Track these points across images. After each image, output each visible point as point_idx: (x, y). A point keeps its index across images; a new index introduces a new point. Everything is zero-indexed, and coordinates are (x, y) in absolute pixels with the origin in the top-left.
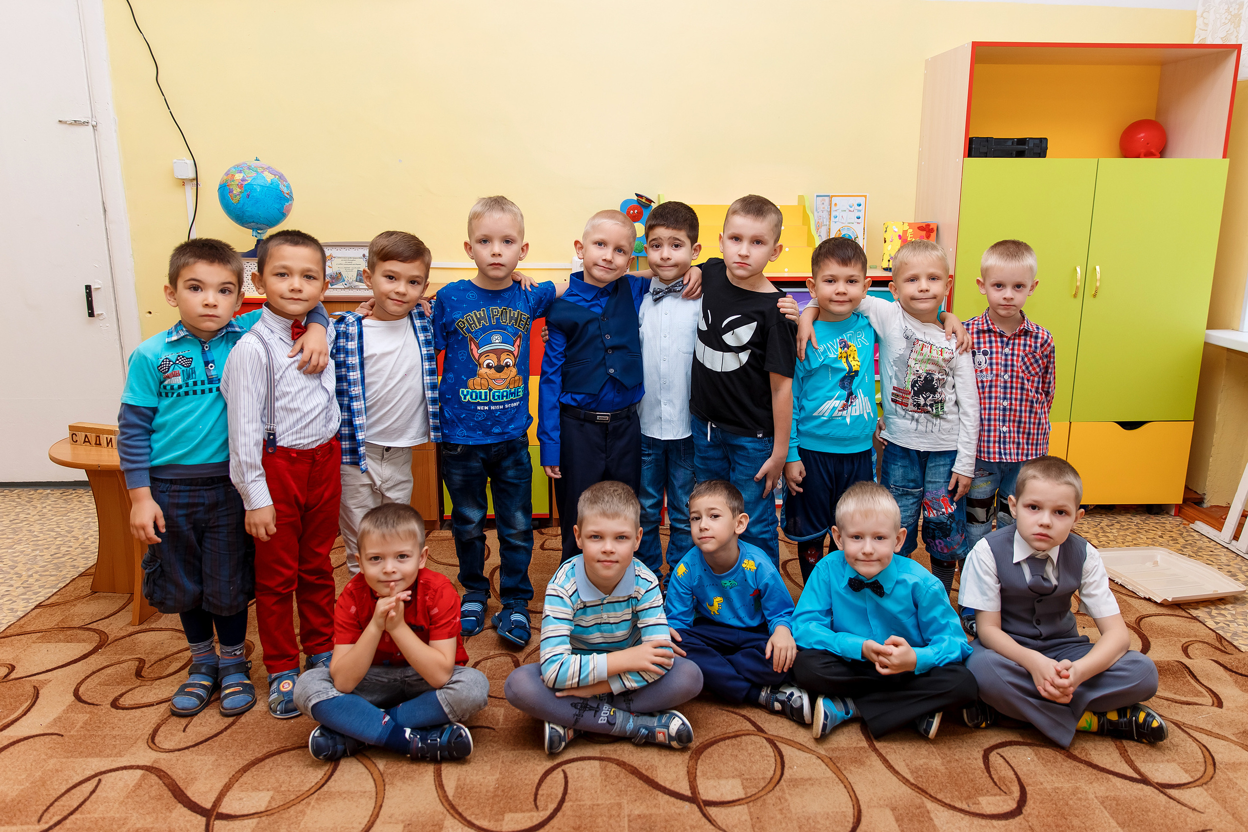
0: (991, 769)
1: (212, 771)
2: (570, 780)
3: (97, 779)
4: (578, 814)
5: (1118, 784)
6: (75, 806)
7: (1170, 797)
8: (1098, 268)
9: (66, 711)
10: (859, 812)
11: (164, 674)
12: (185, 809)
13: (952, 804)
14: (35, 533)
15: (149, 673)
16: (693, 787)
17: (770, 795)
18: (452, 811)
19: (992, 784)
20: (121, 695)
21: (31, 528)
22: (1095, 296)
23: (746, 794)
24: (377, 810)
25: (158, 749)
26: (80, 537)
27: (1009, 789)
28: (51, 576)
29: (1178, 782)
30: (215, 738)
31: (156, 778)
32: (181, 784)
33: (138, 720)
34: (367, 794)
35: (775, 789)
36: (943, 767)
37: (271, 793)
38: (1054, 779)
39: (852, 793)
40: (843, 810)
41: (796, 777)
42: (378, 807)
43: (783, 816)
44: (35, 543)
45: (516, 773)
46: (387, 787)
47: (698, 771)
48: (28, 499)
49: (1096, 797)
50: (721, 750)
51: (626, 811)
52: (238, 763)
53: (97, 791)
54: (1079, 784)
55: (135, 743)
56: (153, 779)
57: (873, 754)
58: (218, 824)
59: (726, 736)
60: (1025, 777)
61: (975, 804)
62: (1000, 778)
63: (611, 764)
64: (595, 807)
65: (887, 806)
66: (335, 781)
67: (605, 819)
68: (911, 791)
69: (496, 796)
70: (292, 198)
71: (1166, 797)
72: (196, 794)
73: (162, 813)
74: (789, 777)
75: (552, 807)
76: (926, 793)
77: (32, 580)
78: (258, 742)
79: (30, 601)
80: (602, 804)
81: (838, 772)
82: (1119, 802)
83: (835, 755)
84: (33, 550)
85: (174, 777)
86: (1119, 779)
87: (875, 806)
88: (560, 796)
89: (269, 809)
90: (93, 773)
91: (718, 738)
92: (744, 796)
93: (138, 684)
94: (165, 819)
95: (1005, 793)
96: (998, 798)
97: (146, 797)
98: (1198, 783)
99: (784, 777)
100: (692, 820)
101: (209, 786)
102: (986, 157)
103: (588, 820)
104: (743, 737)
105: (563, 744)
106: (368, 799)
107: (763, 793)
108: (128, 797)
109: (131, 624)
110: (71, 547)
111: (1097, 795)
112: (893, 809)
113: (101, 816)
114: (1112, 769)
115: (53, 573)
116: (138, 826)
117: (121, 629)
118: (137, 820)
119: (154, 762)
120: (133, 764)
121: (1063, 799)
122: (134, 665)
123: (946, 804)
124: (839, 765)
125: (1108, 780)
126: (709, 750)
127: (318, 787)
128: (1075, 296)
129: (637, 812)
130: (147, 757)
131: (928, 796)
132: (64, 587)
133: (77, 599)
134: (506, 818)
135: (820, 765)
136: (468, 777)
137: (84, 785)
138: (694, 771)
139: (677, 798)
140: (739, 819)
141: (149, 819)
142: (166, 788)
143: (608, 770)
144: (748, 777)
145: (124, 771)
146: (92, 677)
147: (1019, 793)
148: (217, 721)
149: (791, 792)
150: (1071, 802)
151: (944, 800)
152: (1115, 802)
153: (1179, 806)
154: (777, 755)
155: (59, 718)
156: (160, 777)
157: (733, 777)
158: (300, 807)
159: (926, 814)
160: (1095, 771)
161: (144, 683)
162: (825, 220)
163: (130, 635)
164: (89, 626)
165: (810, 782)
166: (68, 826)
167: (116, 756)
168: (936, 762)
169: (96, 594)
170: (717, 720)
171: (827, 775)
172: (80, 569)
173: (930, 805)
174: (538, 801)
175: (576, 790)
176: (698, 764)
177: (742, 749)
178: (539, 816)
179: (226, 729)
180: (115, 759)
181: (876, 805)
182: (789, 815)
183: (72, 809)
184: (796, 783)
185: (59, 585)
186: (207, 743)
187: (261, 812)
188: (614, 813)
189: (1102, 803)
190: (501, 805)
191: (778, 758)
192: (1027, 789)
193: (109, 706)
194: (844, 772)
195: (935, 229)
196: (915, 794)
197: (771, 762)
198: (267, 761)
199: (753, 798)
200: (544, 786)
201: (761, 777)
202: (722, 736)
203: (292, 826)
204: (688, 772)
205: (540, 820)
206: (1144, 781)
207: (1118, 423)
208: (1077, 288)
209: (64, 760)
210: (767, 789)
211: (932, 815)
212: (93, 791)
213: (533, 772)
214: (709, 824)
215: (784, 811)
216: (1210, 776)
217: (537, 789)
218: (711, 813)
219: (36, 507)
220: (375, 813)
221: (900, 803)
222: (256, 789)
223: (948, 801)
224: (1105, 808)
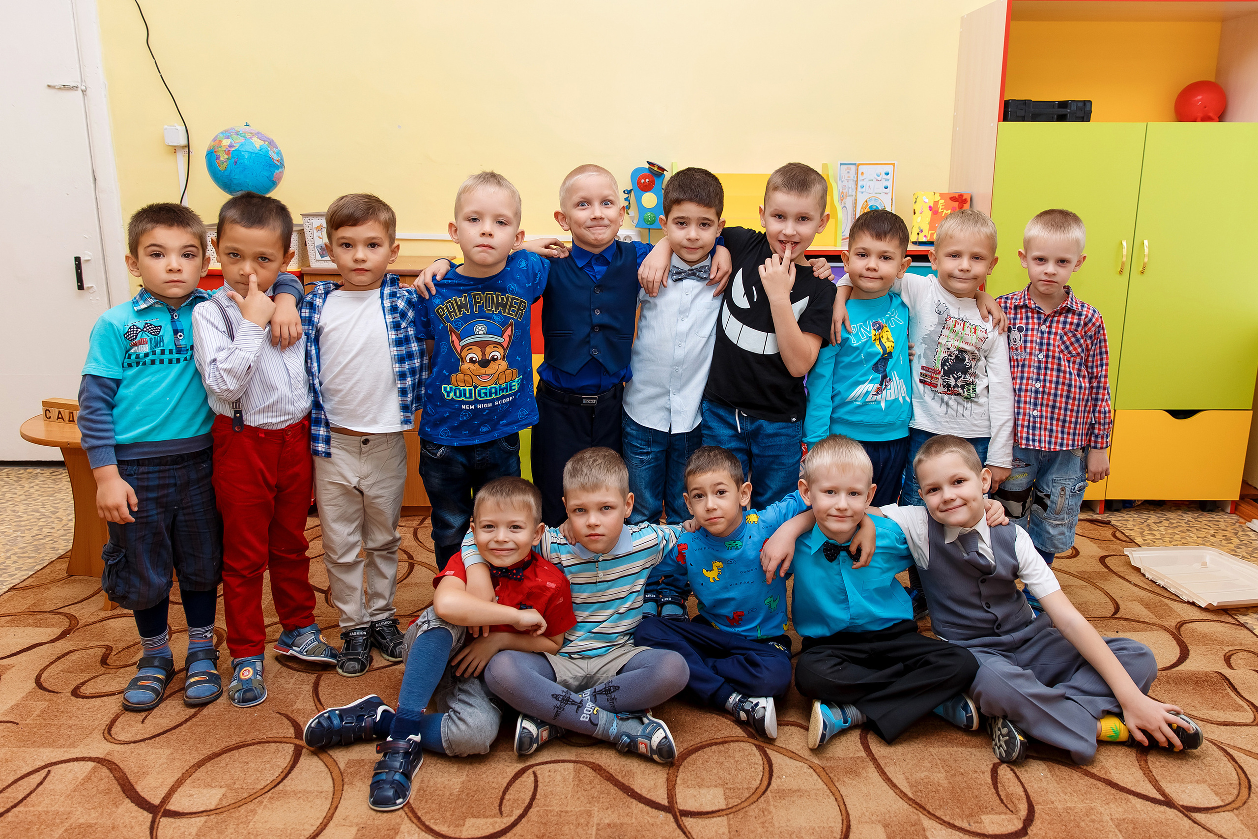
0: (999, 785)
1: (166, 765)
2: (540, 785)
3: (46, 770)
4: (544, 821)
5: (1138, 806)
6: (20, 798)
7: (1195, 822)
8: (1146, 242)
9: (25, 698)
10: (849, 827)
11: (130, 662)
12: (133, 804)
13: (951, 822)
14: (19, 514)
15: (115, 661)
16: (671, 796)
17: (753, 807)
18: (410, 815)
19: (999, 801)
20: (83, 684)
21: (16, 508)
22: (1142, 273)
23: (727, 805)
24: (331, 812)
25: (114, 741)
26: (64, 518)
27: (1015, 806)
28: (30, 558)
29: (1206, 806)
30: (174, 731)
31: (107, 771)
32: (132, 779)
33: (97, 709)
34: (323, 794)
35: (759, 801)
36: (946, 782)
37: (223, 790)
38: (1067, 797)
39: (843, 807)
40: (830, 825)
41: (784, 788)
42: (334, 808)
43: (764, 830)
44: (18, 523)
45: (484, 776)
46: (346, 787)
47: (678, 778)
48: (16, 479)
49: (1111, 819)
50: (706, 757)
51: (595, 820)
52: (194, 758)
53: (44, 783)
54: (1094, 804)
55: (91, 733)
56: (105, 771)
57: (871, 763)
58: (164, 821)
59: (713, 741)
60: (1035, 795)
61: (977, 822)
62: (1007, 795)
63: (586, 767)
64: (563, 814)
65: (879, 822)
66: (292, 779)
67: (572, 827)
68: (908, 806)
69: (459, 799)
70: (282, 165)
71: (1190, 822)
72: (145, 790)
73: (108, 808)
74: (776, 788)
75: (518, 812)
76: (925, 809)
77: (9, 562)
78: (217, 736)
79: (5, 584)
80: (571, 811)
81: (830, 783)
82: (1137, 825)
83: (828, 764)
84: (15, 531)
85: (126, 770)
86: (1140, 800)
87: (866, 822)
88: (527, 801)
89: (219, 807)
90: (43, 764)
91: (704, 743)
92: (724, 807)
93: (102, 672)
94: (110, 815)
95: (1012, 811)
96: (1003, 816)
97: (94, 791)
98: (1228, 807)
99: (771, 787)
100: (666, 831)
101: (160, 780)
102: (1024, 121)
103: (553, 828)
104: (732, 744)
105: (535, 746)
106: (324, 799)
107: (746, 804)
108: (75, 790)
109: (103, 609)
110: (53, 528)
111: (1113, 817)
112: (886, 826)
113: (46, 809)
114: (1133, 789)
115: (31, 555)
116: (82, 821)
117: (92, 614)
118: (82, 816)
119: (107, 754)
120: (86, 755)
121: (1074, 820)
122: (100, 652)
123: (944, 822)
124: (832, 775)
125: (1128, 800)
126: (694, 756)
127: (273, 785)
128: (1121, 272)
129: (607, 821)
130: (100, 748)
131: (925, 813)
132: (41, 569)
133: (52, 582)
134: (467, 823)
135: (811, 776)
136: (432, 779)
137: (32, 776)
138: (675, 778)
139: (652, 808)
140: (716, 832)
141: (94, 814)
142: (116, 782)
143: (582, 774)
144: (732, 786)
145: (75, 763)
146: (56, 663)
147: (1026, 811)
148: (178, 713)
149: (776, 804)
150: (1082, 824)
151: (943, 818)
152: (1132, 825)
153: (1204, 832)
154: (766, 763)
155: (17, 705)
156: (111, 771)
157: (716, 786)
158: (251, 806)
159: (922, 832)
160: (1113, 791)
161: (108, 671)
162: (850, 190)
163: (101, 621)
164: (60, 610)
165: (799, 794)
166: (10, 819)
167: (69, 746)
168: (939, 775)
169: (72, 578)
170: (706, 724)
171: (818, 787)
172: (60, 551)
173: (927, 822)
174: (503, 806)
175: (545, 796)
176: (680, 771)
177: (729, 756)
178: (502, 822)
179: (186, 721)
180: (68, 749)
181: (868, 821)
182: (771, 829)
183: (16, 801)
184: (783, 794)
185: (36, 568)
186: (165, 735)
187: (210, 810)
188: (582, 821)
189: (1118, 826)
190: (464, 809)
191: (767, 766)
192: (1036, 807)
193: (69, 694)
194: (837, 784)
195: (969, 200)
196: (912, 810)
197: (758, 770)
198: (224, 756)
199: (734, 810)
200: (512, 790)
201: (745, 787)
202: (709, 742)
203: (241, 826)
204: (667, 779)
205: (503, 826)
206: (1168, 802)
207: (1168, 411)
208: (1123, 263)
209: (15, 750)
210: (751, 800)
211: (928, 834)
212: (41, 783)
213: (502, 775)
214: (683, 836)
215: (766, 825)
216: (1243, 802)
217: (504, 793)
218: (686, 824)
219: (23, 487)
220: (329, 815)
221: (895, 819)
222: (209, 786)
223: (947, 819)
224: (1120, 831)
